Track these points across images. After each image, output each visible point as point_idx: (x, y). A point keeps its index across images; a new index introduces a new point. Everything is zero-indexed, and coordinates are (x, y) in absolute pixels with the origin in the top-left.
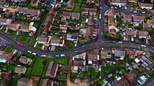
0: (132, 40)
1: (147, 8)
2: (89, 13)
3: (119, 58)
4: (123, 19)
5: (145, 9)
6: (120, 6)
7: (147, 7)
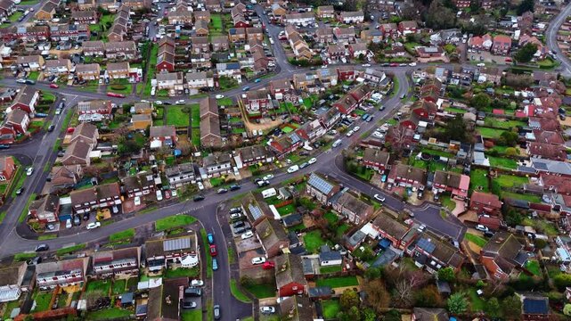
0: (344, 60)
1: (354, 19)
2: (246, 36)
3: (328, 81)
4: (317, 39)
5: (351, 22)
6: (305, 25)
7: (355, 16)
